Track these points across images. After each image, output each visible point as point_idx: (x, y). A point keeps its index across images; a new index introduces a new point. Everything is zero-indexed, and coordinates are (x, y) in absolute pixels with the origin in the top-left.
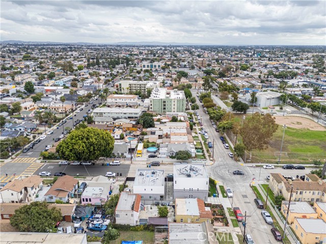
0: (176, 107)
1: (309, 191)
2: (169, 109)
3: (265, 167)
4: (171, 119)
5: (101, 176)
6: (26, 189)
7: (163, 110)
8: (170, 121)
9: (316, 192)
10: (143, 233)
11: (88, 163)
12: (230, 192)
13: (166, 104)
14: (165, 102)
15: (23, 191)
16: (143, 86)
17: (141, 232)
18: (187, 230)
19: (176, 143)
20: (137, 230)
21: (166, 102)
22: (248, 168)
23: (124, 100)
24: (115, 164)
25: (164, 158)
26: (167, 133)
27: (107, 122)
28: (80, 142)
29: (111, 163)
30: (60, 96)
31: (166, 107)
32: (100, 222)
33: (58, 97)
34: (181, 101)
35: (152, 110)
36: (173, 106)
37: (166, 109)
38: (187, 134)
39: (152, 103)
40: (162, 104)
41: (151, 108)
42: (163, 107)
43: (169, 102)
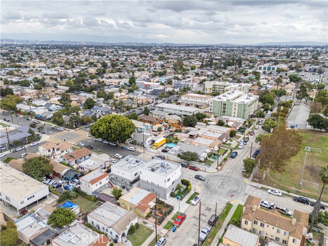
0: (236, 111)
1: (272, 226)
2: (229, 112)
3: (269, 191)
4: (217, 122)
5: (106, 154)
6: (54, 149)
8: (216, 125)
9: (282, 231)
13: (226, 107)
14: (225, 104)
15: (51, 150)
19: (197, 145)
21: (227, 105)
22: (248, 187)
23: (196, 99)
25: (172, 154)
26: (198, 134)
27: (162, 116)
30: (150, 90)
31: (226, 110)
33: (149, 91)
34: (243, 106)
35: (212, 111)
36: (233, 110)
37: (226, 112)
38: (218, 139)
39: (212, 105)
40: (223, 106)
41: (211, 109)
42: (222, 110)
43: (229, 105)
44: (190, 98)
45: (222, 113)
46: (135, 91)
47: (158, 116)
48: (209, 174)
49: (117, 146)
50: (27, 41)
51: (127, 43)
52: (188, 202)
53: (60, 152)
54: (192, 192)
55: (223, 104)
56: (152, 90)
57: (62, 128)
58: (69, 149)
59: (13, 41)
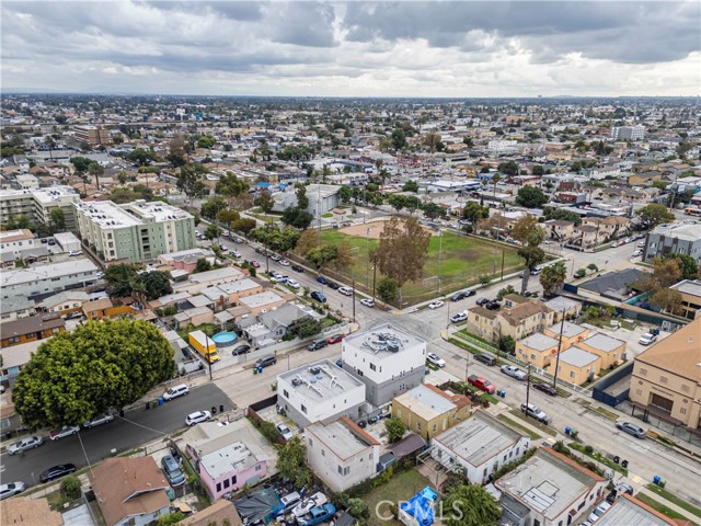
0: (174, 239)
2: (158, 246)
3: (431, 306)
4: (194, 267)
7: (143, 253)
10: (399, 480)
11: (108, 418)
12: (438, 359)
16: (18, 204)
17: (393, 480)
18: (468, 436)
19: (274, 308)
20: (386, 482)
21: (150, 231)
22: (414, 317)
24: (179, 393)
26: (222, 297)
28: (100, 362)
29: (167, 396)
32: (309, 506)
34: (185, 224)
35: (115, 257)
36: (167, 239)
39: (113, 239)
40: (140, 237)
41: (112, 252)
42: (142, 245)
43: (156, 230)
55: (140, 232)
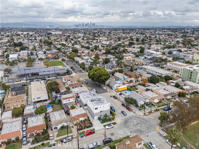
2: (194, 79)
6: (67, 80)
8: (174, 86)
13: (193, 74)
14: (192, 72)
21: (193, 73)
23: (177, 66)
25: (122, 97)
27: (141, 74)
31: (192, 77)
33: (149, 57)
36: (198, 78)
37: (192, 78)
38: (164, 95)
39: (182, 71)
40: (190, 74)
41: (181, 75)
42: (189, 76)
43: (195, 73)
44: (174, 65)
45: (189, 79)
46: (139, 57)
47: (139, 73)
48: (136, 115)
49: (99, 85)
50: (110, 26)
51: (167, 27)
52: (105, 126)
53: (70, 82)
54: (113, 122)
55: (190, 72)
56: (152, 57)
57: (83, 71)
58: (76, 82)
59: (104, 26)
